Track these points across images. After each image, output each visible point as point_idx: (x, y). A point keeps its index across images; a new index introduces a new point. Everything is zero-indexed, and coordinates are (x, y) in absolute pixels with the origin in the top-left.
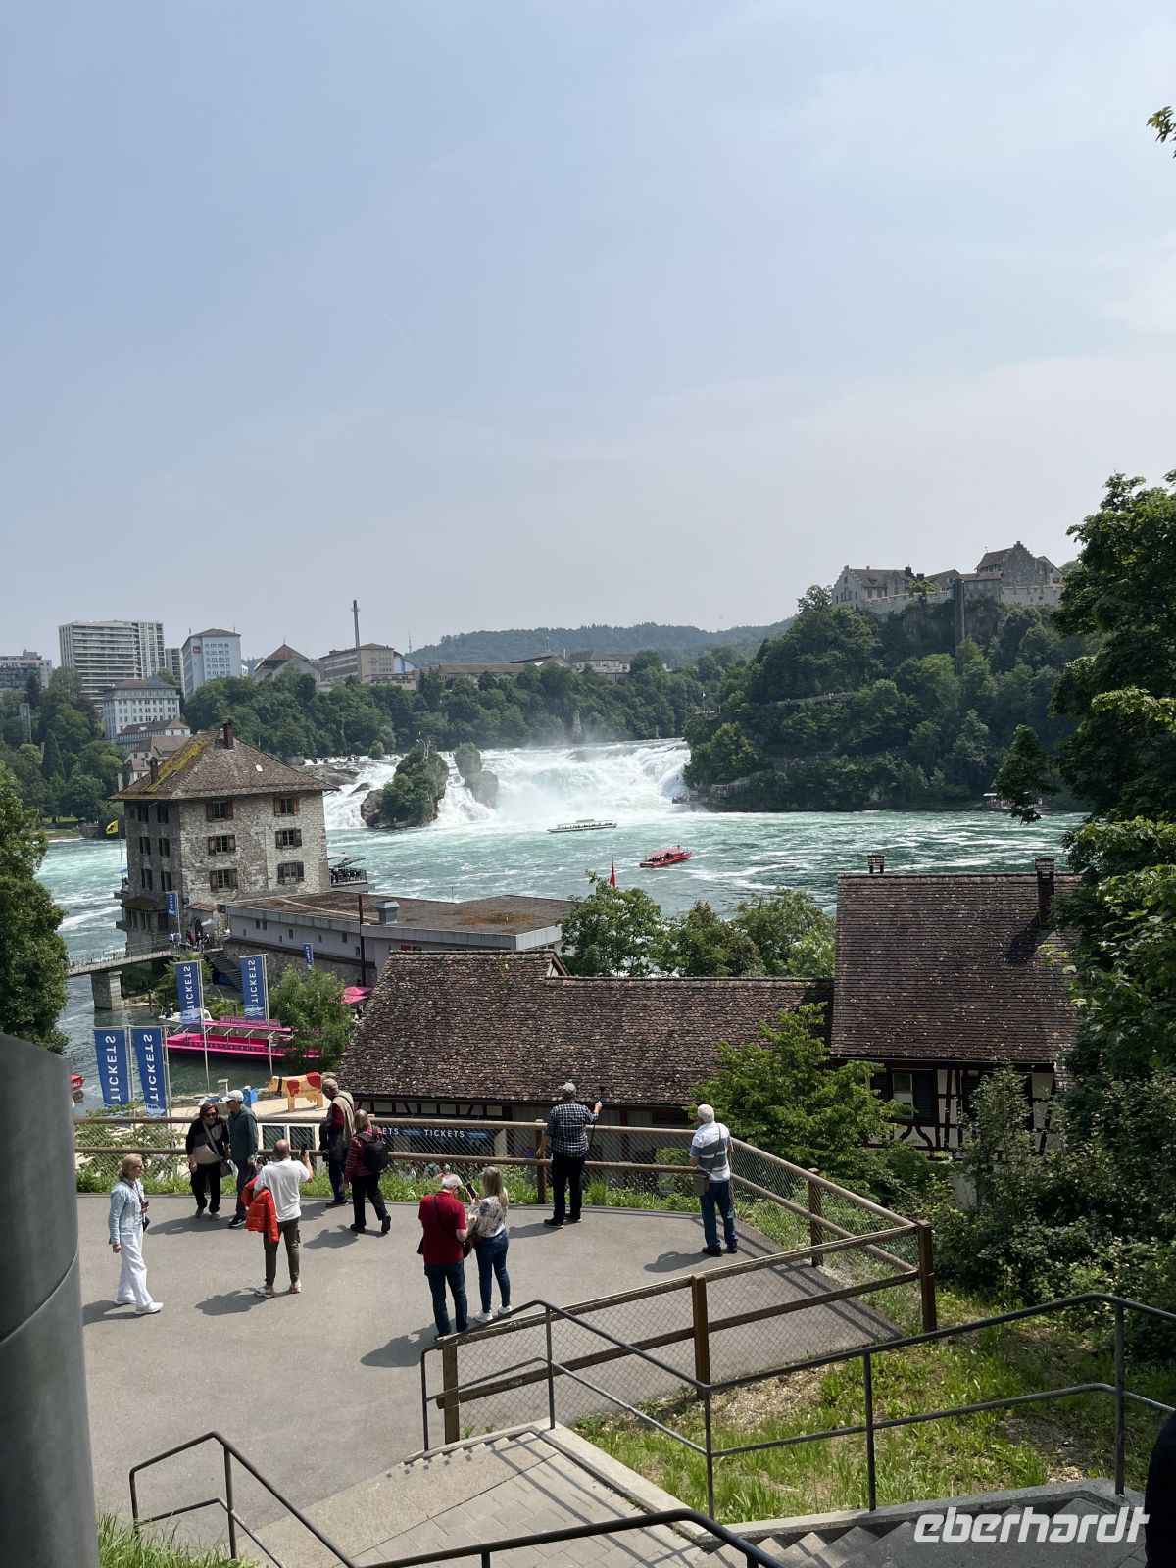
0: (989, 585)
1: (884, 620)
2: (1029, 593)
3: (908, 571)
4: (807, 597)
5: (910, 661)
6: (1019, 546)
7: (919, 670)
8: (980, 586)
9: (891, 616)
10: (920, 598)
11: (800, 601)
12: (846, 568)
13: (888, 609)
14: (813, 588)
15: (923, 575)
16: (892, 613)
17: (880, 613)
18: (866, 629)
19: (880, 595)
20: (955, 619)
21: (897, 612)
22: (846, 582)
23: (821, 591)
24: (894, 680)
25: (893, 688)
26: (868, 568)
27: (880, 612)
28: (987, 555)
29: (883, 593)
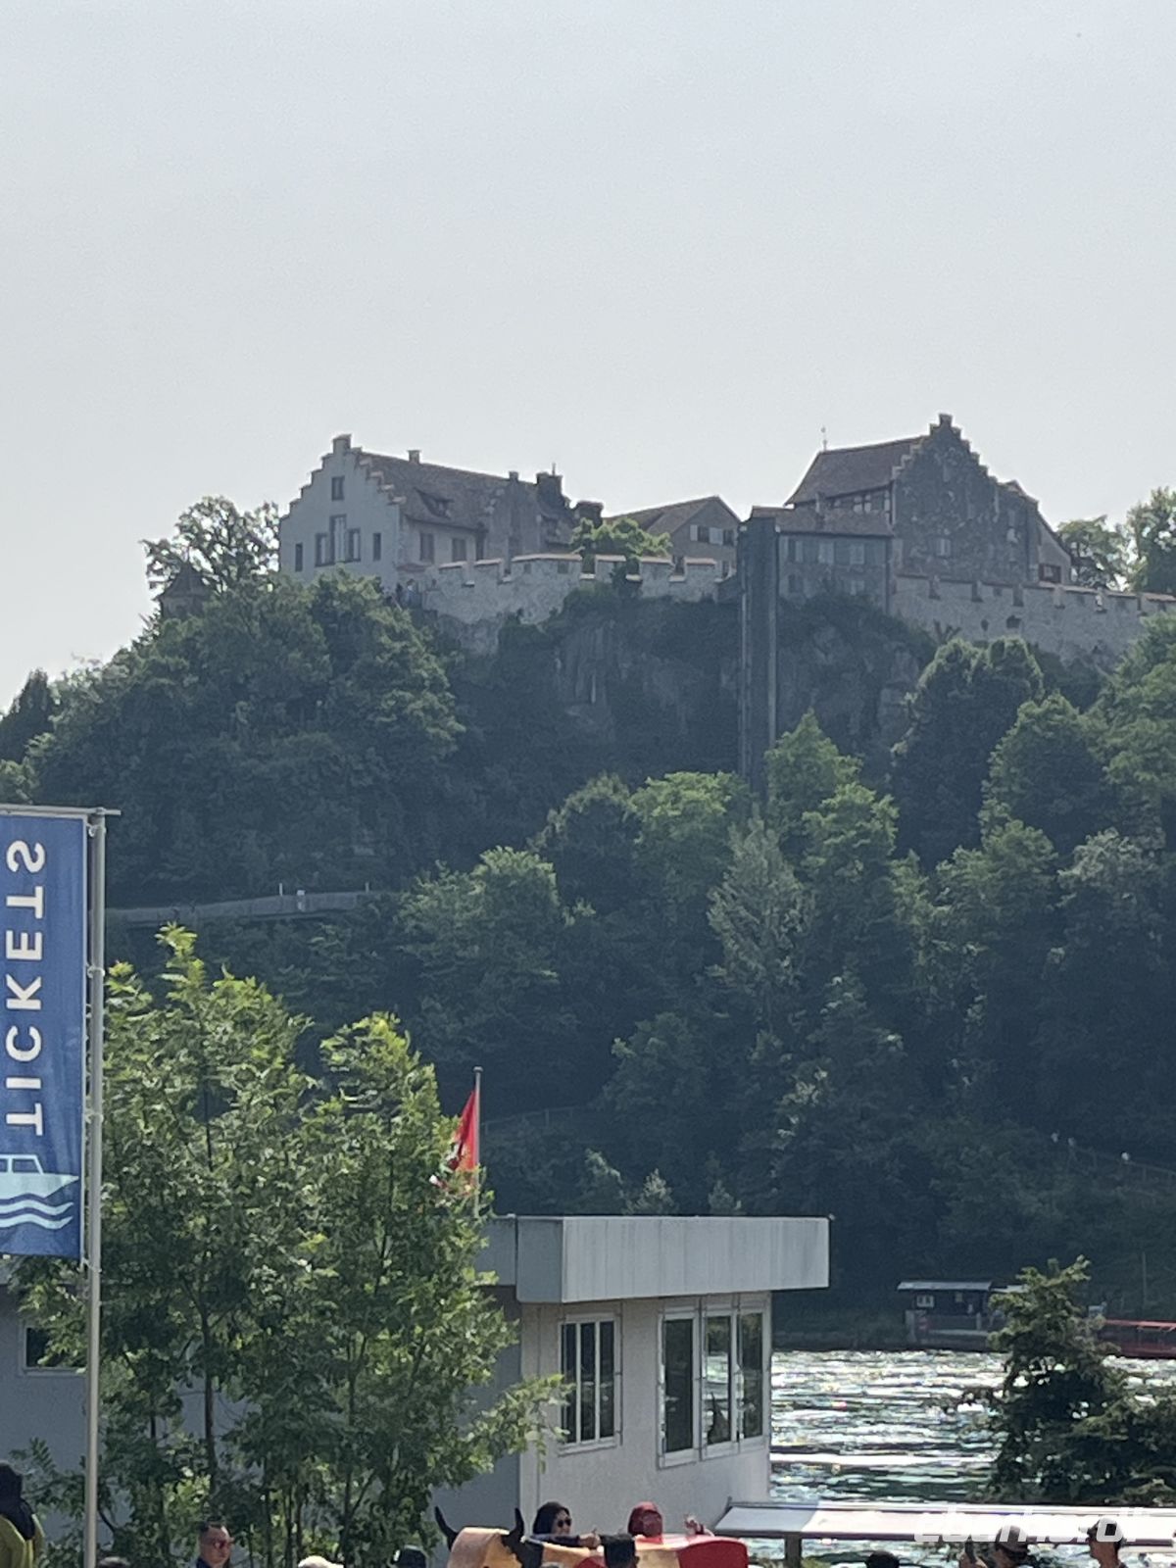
0: (856, 552)
1: (484, 645)
2: (977, 599)
3: (549, 484)
4: (180, 543)
5: (600, 788)
6: (945, 434)
7: (634, 825)
8: (825, 553)
9: (512, 628)
10: (620, 572)
11: (154, 550)
12: (342, 442)
13: (501, 607)
14: (208, 509)
15: (598, 507)
16: (513, 618)
17: (469, 620)
18: (430, 666)
19: (459, 554)
20: (746, 658)
21: (535, 618)
22: (338, 495)
23: (237, 526)
24: (544, 856)
25: (546, 885)
26: (414, 455)
27: (467, 614)
28: (824, 457)
29: (471, 548)
